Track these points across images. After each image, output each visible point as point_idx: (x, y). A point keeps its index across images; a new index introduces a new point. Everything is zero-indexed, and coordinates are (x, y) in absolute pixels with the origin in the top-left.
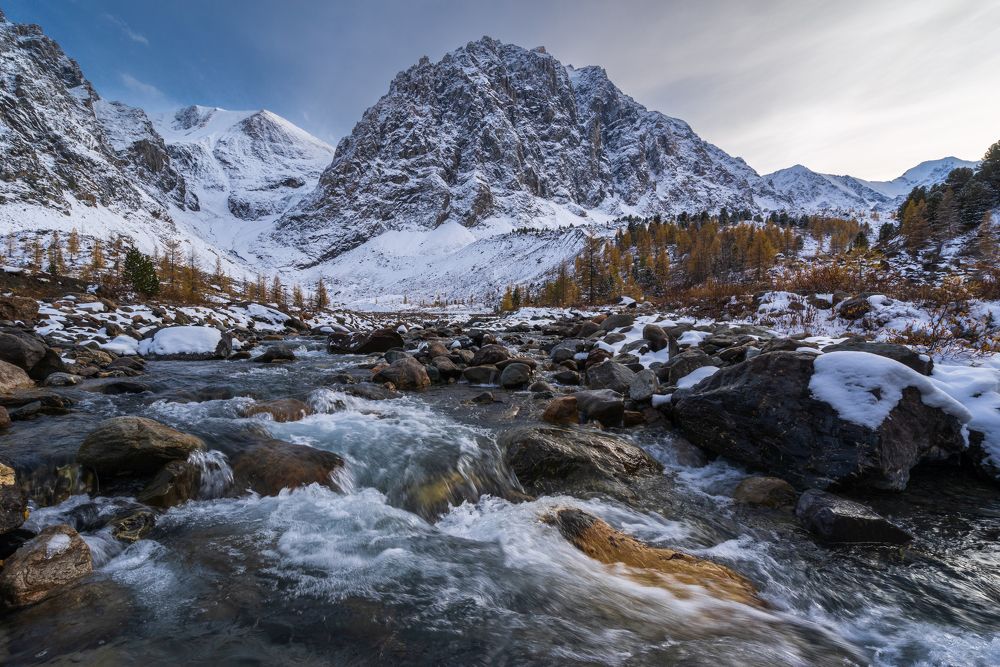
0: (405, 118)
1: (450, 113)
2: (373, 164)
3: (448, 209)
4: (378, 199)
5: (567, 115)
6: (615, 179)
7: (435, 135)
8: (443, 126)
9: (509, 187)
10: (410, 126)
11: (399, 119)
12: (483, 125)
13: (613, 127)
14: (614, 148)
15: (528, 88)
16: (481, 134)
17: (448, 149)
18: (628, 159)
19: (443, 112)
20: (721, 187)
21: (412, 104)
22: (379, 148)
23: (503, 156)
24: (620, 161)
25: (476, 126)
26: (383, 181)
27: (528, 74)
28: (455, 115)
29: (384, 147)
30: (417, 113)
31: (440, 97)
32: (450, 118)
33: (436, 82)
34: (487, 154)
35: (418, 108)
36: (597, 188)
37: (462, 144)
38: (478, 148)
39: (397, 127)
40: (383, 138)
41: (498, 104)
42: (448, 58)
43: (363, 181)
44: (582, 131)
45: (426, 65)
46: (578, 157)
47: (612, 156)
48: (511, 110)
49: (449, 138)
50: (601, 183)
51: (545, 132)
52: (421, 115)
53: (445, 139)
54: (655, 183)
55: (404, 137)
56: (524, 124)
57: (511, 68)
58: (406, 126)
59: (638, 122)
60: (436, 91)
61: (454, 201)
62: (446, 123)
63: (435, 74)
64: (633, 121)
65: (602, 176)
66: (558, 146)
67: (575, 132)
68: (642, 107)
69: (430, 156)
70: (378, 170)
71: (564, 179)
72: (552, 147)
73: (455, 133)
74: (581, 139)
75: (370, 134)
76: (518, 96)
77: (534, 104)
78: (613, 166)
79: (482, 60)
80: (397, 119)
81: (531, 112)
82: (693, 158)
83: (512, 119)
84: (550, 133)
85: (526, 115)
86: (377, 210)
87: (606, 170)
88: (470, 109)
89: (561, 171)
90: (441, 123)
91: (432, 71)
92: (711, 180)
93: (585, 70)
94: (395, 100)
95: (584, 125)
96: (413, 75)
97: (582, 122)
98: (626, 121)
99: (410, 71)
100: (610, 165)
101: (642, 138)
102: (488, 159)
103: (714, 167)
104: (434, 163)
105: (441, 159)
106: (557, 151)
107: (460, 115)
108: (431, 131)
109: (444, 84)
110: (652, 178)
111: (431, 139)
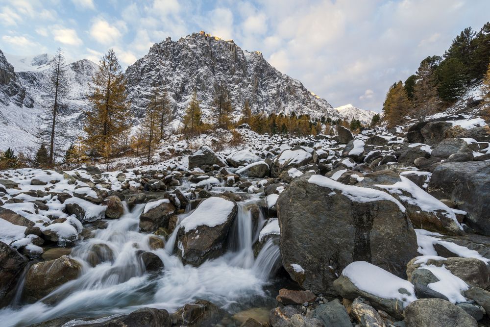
0: (155, 66)
1: (180, 65)
2: (136, 88)
3: (176, 114)
4: (136, 107)
5: (242, 72)
6: (265, 104)
7: (171, 76)
8: (176, 72)
9: (209, 105)
10: (158, 70)
11: (151, 67)
12: (197, 73)
13: (265, 80)
14: (265, 90)
15: (223, 57)
16: (196, 77)
17: (178, 84)
18: (271, 95)
19: (177, 65)
20: (315, 111)
21: (160, 60)
22: (139, 80)
23: (207, 89)
24: (268, 96)
25: (193, 73)
26: (140, 97)
27: (223, 51)
28: (183, 67)
29: (142, 80)
30: (162, 64)
31: (176, 57)
32: (180, 68)
33: (174, 50)
34: (198, 87)
35: (163, 62)
36: (256, 108)
37: (186, 81)
38: (193, 84)
39: (151, 70)
40: (142, 75)
41: (206, 63)
42: (181, 39)
43: (129, 96)
44: (249, 80)
45: (169, 41)
46: (247, 92)
47: (264, 94)
48: (213, 67)
49: (179, 78)
50: (258, 106)
51: (231, 79)
52: (164, 66)
53: (177, 79)
54: (284, 107)
55: (154, 76)
56: (219, 75)
57: (215, 48)
58: (155, 70)
59: (277, 78)
60: (174, 54)
61: (179, 110)
62: (178, 70)
63: (174, 46)
64: (275, 78)
65: (258, 102)
66: (237, 86)
67: (245, 81)
68: (279, 72)
69: (168, 86)
70: (138, 91)
71: (239, 102)
72: (234, 87)
73: (182, 76)
74: (248, 84)
75: (135, 73)
76: (218, 61)
77: (225, 65)
78: (264, 98)
79: (200, 42)
80: (151, 66)
81: (224, 69)
82: (303, 97)
83: (213, 72)
84: (233, 80)
85: (221, 70)
86: (136, 112)
87: (260, 100)
88: (191, 65)
89: (237, 99)
90: (175, 71)
91: (172, 44)
92: (311, 108)
93: (252, 53)
94: (151, 57)
95: (250, 78)
96: (161, 45)
97: (250, 76)
98: (271, 78)
99: (161, 43)
100: (262, 97)
101: (279, 86)
102: (199, 90)
103: (312, 102)
104: (170, 90)
105: (174, 88)
106: (236, 89)
107: (185, 67)
108: (169, 74)
109: (179, 52)
110: (283, 105)
111: (168, 78)
